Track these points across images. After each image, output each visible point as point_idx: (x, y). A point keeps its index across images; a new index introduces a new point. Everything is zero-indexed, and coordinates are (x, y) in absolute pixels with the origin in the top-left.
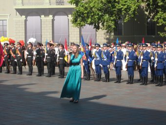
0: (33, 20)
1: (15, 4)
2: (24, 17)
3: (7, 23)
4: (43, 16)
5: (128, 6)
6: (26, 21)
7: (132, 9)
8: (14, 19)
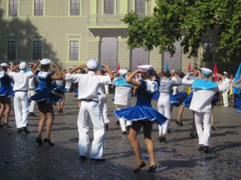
0: (108, 41)
1: (89, 23)
2: (98, 38)
3: (79, 45)
4: (120, 37)
5: (193, 25)
6: (100, 42)
7: (197, 30)
8: (87, 40)
